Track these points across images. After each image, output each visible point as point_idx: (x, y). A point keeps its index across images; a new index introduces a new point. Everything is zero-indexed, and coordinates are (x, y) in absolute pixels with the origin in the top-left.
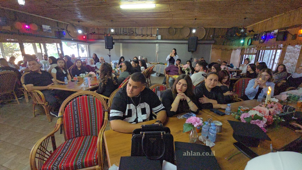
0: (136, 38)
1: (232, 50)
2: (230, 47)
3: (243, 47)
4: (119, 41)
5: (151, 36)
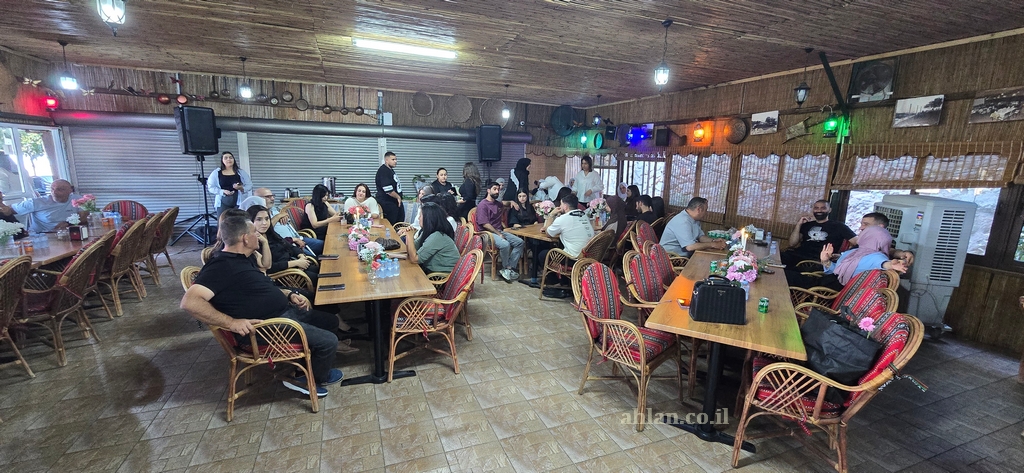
0: (304, 115)
1: (565, 156)
2: (561, 151)
3: (586, 150)
4: (236, 123)
5: (358, 114)
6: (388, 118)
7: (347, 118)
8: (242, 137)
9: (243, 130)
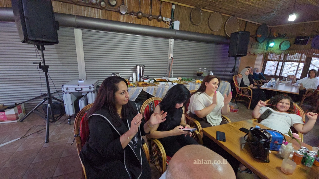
1: (257, 54)
2: (256, 51)
4: (73, 20)
5: (159, 21)
6: (177, 25)
7: (151, 23)
8: (78, 32)
9: (79, 26)
